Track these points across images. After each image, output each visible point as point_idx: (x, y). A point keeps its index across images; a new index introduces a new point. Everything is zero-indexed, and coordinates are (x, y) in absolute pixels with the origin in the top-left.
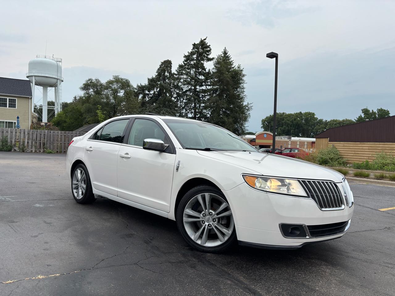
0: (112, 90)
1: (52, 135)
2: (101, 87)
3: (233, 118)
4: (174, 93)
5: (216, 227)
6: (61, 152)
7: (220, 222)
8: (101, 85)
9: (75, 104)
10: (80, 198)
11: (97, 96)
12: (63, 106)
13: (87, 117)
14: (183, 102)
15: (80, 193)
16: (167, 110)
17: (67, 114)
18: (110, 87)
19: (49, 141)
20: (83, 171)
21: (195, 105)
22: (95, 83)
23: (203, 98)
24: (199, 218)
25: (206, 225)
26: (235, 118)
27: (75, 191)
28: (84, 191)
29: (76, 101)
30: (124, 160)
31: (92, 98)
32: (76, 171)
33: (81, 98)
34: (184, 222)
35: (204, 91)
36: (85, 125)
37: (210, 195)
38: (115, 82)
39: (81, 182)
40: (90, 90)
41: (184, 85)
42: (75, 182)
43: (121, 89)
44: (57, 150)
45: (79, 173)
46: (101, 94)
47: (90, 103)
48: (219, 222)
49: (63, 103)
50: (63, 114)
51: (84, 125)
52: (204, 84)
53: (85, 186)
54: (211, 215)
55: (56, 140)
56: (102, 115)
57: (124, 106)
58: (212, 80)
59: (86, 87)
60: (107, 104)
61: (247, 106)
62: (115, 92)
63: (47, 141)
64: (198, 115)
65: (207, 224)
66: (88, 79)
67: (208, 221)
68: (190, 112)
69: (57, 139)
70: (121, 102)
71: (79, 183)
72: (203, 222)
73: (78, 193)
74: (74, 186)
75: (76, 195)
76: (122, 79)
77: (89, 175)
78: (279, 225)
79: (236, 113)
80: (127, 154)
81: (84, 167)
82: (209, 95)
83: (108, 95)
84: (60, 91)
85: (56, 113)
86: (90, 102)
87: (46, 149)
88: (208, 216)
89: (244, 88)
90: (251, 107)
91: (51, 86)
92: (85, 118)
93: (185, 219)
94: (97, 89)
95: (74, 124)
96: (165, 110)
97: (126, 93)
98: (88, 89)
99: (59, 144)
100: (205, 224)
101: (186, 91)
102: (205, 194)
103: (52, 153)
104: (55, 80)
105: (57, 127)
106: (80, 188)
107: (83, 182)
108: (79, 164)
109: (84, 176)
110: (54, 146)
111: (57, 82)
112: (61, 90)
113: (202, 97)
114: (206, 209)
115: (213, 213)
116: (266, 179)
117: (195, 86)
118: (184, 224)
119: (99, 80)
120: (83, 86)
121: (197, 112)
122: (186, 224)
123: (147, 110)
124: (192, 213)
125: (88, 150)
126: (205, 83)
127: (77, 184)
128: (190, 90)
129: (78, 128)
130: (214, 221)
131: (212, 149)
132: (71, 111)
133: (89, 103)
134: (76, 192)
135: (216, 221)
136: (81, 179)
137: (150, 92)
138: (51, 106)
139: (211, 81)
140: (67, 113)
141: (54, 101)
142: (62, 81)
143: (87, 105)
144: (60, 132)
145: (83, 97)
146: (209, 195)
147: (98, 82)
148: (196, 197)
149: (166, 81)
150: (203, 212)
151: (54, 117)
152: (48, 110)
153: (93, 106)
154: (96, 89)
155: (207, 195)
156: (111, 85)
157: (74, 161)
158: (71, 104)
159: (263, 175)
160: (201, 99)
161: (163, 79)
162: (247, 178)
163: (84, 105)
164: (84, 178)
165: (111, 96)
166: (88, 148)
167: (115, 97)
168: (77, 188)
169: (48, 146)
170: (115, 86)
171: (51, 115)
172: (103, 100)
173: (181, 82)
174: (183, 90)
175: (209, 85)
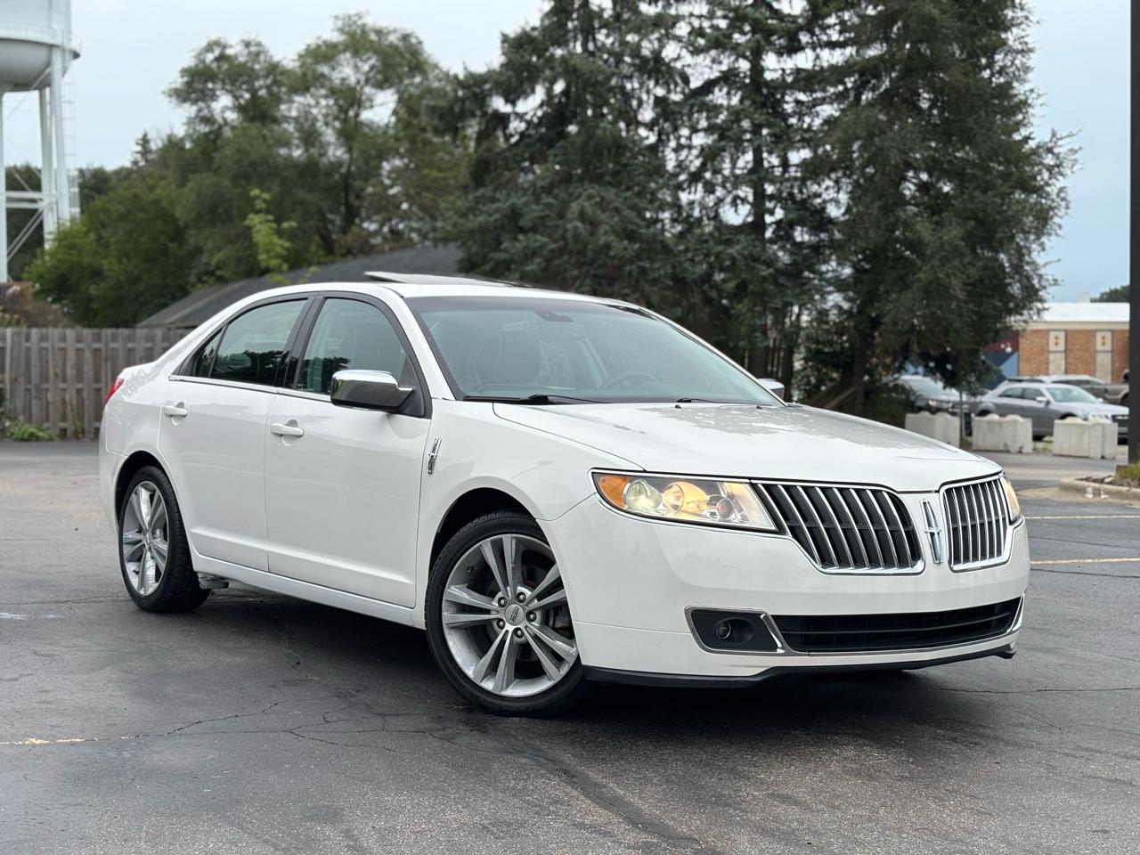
0: (333, 92)
1: (35, 350)
2: (275, 82)
3: (968, 219)
4: (640, 103)
5: (536, 638)
6: (79, 435)
7: (551, 623)
8: (274, 69)
9: (143, 178)
10: (150, 591)
11: (254, 129)
12: (82, 186)
13: (210, 244)
14: (690, 147)
15: (151, 572)
16: (603, 199)
17: (104, 233)
18: (321, 79)
19: (22, 380)
20: (158, 493)
21: (758, 160)
22: (242, 59)
23: (801, 116)
24: (488, 612)
25: (507, 631)
26: (976, 220)
27: (131, 567)
28: (163, 566)
29: (147, 161)
30: (285, 443)
31: (228, 142)
32: (133, 495)
33: (173, 145)
34: (444, 627)
35: (806, 80)
36: (199, 291)
37: (517, 539)
38: (346, 47)
39: (153, 533)
40: (214, 97)
41: (696, 51)
42: (130, 535)
43: (380, 86)
44: (62, 425)
45: (142, 499)
46: (275, 121)
47: (219, 168)
48: (545, 622)
49: (81, 172)
50: (86, 233)
51: (194, 285)
52: (804, 38)
53: (164, 547)
54: (522, 601)
55: (56, 375)
56: (275, 239)
57: (398, 175)
58: (846, 16)
59: (197, 84)
60: (310, 171)
61: (1050, 150)
62: (349, 99)
63: (14, 381)
64: (772, 213)
65: (510, 628)
66: (204, 44)
67: (513, 620)
68: (729, 199)
69: (59, 370)
70: (382, 155)
71: (146, 539)
72: (501, 623)
73: (141, 573)
74: (128, 550)
75: (135, 581)
76: (379, 32)
77: (177, 505)
78: (686, 611)
79: (985, 192)
80: (293, 423)
81: (162, 476)
82: (839, 97)
83: (315, 119)
84: (67, 110)
85: (50, 227)
86: (216, 165)
87: (10, 419)
88: (514, 606)
89: (1031, 50)
90: (1073, 151)
91: (21, 84)
92: (198, 251)
93: (448, 616)
94: (254, 93)
95: (141, 287)
96: (590, 197)
97: (408, 106)
98: (207, 96)
99: (70, 397)
100: (504, 631)
101: (709, 86)
102: (503, 536)
103: (38, 439)
104: (41, 54)
105: (55, 307)
106: (149, 555)
107: (158, 531)
108: (145, 465)
109: (161, 508)
110: (48, 404)
111: (49, 64)
112: (70, 102)
113: (794, 114)
114: (506, 584)
115: (528, 593)
116: (660, 481)
117: (756, 57)
118: (446, 631)
119: (259, 44)
120: (179, 82)
121: (771, 197)
122: (452, 632)
123: (498, 200)
124: (467, 597)
125: (172, 416)
126: (813, 34)
127: (140, 541)
128: (728, 78)
129: (165, 305)
130: (530, 620)
131: (555, 399)
132: (123, 217)
133: (216, 171)
134: (137, 573)
135: (535, 618)
136: (150, 524)
137: (513, 103)
138: (23, 189)
139: (842, 22)
140: (104, 226)
141: (37, 162)
142: (76, 55)
143: (207, 182)
144: (70, 333)
145: (182, 140)
146: (514, 542)
147: (258, 54)
148: (478, 549)
149: (594, 40)
150: (500, 595)
151: (43, 252)
152: (11, 214)
153: (235, 185)
154: (247, 96)
155: (509, 541)
156: (324, 69)
157: (127, 457)
158: (124, 174)
159: (645, 471)
160: (793, 121)
161: (582, 31)
162: (604, 481)
163: (191, 185)
164: (162, 517)
165: (327, 124)
166: (172, 408)
167: (351, 132)
168: (138, 557)
169: (19, 404)
170: (347, 71)
171: (23, 237)
172: (283, 151)
173: (678, 39)
174: (686, 80)
175: (832, 45)
